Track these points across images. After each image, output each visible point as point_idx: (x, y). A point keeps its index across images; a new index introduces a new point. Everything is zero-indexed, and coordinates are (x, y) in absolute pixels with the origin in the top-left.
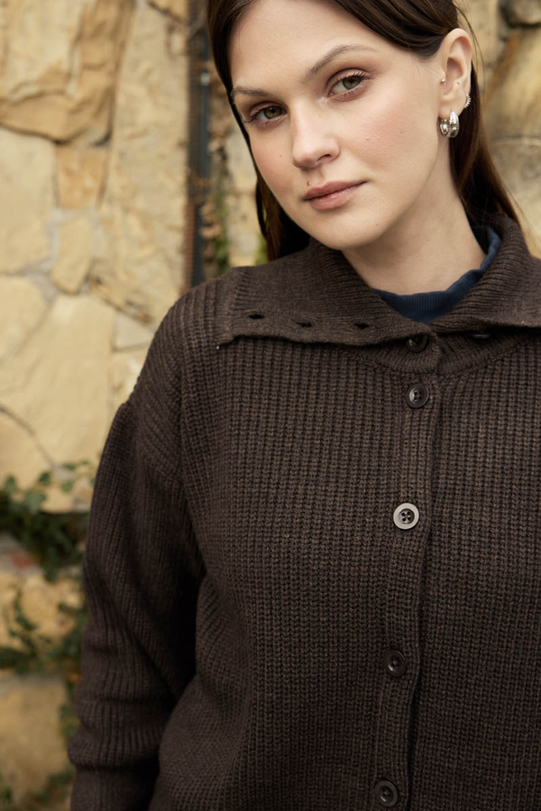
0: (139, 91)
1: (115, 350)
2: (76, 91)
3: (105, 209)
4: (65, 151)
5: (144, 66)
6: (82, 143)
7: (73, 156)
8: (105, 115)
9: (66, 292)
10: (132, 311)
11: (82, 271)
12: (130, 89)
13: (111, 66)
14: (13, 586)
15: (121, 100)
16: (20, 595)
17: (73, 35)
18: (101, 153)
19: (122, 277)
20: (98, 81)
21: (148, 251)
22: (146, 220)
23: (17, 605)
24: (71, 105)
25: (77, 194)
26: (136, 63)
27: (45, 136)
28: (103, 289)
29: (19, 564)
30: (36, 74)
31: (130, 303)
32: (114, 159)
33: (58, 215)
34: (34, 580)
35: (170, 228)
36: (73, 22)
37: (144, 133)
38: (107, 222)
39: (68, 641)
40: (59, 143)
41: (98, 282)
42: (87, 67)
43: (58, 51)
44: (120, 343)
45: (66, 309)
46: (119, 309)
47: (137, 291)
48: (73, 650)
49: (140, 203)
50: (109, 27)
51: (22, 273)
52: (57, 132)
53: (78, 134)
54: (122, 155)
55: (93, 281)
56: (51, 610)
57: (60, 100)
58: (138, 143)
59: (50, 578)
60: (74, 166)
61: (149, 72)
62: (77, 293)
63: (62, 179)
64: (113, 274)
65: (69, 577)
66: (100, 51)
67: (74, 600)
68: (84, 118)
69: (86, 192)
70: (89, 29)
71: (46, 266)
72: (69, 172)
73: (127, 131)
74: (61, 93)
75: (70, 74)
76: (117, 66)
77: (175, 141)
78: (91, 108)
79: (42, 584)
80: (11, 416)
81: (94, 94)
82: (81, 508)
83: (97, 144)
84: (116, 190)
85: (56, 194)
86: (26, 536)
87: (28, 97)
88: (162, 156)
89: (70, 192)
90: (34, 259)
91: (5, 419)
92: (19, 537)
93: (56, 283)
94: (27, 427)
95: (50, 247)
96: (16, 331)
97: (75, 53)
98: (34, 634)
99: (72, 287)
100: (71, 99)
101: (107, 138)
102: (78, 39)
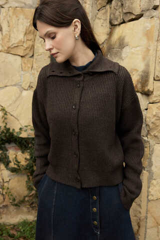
0: (40, 45)
2: (25, 45)
3: (33, 71)
4: (24, 59)
6: (27, 57)
7: (25, 60)
8: (32, 50)
9: (25, 90)
11: (28, 85)
13: (33, 40)
14: (15, 154)
16: (16, 156)
18: (32, 59)
20: (30, 43)
23: (16, 158)
24: (25, 48)
25: (27, 68)
27: (19, 55)
28: (33, 88)
29: (16, 150)
30: (16, 42)
32: (34, 60)
33: (22, 72)
34: (19, 153)
36: (24, 30)
37: (41, 54)
38: (33, 74)
39: (27, 166)
40: (22, 57)
42: (27, 40)
43: (21, 37)
45: (25, 93)
48: (28, 168)
51: (15, 85)
52: (21, 55)
53: (26, 55)
54: (36, 59)
55: (31, 87)
58: (39, 57)
59: (23, 152)
60: (26, 62)
62: (27, 90)
63: (23, 65)
65: (27, 152)
66: (31, 37)
67: (28, 157)
68: (27, 51)
69: (29, 67)
70: (28, 32)
71: (20, 84)
72: (25, 63)
73: (37, 54)
74: (22, 46)
75: (24, 42)
76: (35, 40)
77: (47, 56)
78: (29, 49)
79: (21, 153)
80: (14, 117)
81: (29, 46)
82: (30, 137)
83: (31, 57)
84: (35, 67)
85: (22, 68)
86: (17, 143)
87: (15, 47)
88: (45, 60)
89: (25, 67)
90: (17, 82)
91: (12, 117)
92: (16, 144)
93: (23, 88)
94: (17, 119)
95: (21, 80)
96: (14, 98)
97: (25, 37)
98: (20, 164)
99: (26, 88)
100: (24, 47)
101: (33, 56)
102: (25, 34)
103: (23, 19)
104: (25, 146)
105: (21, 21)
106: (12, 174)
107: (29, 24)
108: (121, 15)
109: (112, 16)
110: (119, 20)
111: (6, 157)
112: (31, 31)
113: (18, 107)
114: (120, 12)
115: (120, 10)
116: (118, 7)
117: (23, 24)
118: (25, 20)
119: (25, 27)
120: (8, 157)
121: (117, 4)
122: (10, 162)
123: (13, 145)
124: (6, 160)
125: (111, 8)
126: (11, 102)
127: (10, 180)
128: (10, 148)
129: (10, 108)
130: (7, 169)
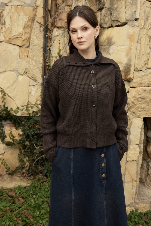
0: (35, 38)
1: (29, 86)
2: (24, 37)
3: (28, 59)
5: (36, 33)
6: (24, 47)
7: (22, 49)
8: (29, 42)
9: (21, 75)
10: (33, 79)
11: (24, 71)
12: (33, 37)
13: (30, 33)
15: (31, 39)
16: (11, 131)
17: (23, 27)
18: (28, 49)
19: (31, 72)
20: (27, 35)
21: (36, 67)
22: (36, 61)
23: (11, 133)
24: (23, 40)
25: (23, 56)
26: (34, 33)
27: (18, 45)
28: (27, 74)
29: (11, 126)
30: (16, 34)
31: (32, 77)
33: (20, 60)
34: (14, 129)
35: (40, 63)
36: (24, 25)
37: (36, 45)
38: (29, 62)
39: (20, 140)
40: (20, 47)
41: (27, 73)
42: (25, 33)
43: (21, 30)
44: (30, 85)
45: (21, 78)
46: (30, 78)
47: (34, 75)
48: (21, 142)
49: (35, 58)
50: (30, 26)
51: (13, 71)
52: (20, 45)
53: (23, 45)
54: (31, 49)
55: (26, 73)
56: (17, 135)
57: (21, 39)
58: (34, 47)
59: (17, 129)
60: (23, 51)
61: (36, 34)
62: (23, 75)
63: (20, 53)
64: (30, 72)
65: (20, 128)
66: (28, 30)
67: (21, 133)
68: (25, 42)
69: (25, 56)
70: (26, 26)
71: (17, 70)
72: (22, 52)
73: (33, 45)
74: (21, 37)
75: (23, 34)
76: (31, 33)
77: (41, 47)
78: (27, 40)
79: (15, 130)
80: (11, 97)
81: (27, 38)
82: (23, 116)
83: (27, 47)
84: (30, 56)
85: (19, 56)
86: (13, 121)
87: (15, 38)
88: (39, 50)
89: (22, 56)
90: (15, 68)
91: (9, 98)
92: (11, 121)
93: (19, 73)
94: (13, 100)
95: (18, 66)
96: (12, 81)
97: (24, 30)
98: (15, 138)
99: (22, 74)
100: (23, 38)
101: (29, 46)
102: (24, 28)
103: (23, 16)
104: (19, 123)
105: (21, 16)
106: (7, 147)
107: (27, 19)
108: (110, 21)
109: (102, 21)
110: (108, 24)
111: (2, 133)
112: (29, 25)
113: (14, 89)
114: (108, 19)
115: (109, 17)
116: (107, 15)
117: (22, 20)
118: (25, 16)
119: (24, 22)
120: (4, 132)
121: (107, 13)
122: (6, 137)
123: (9, 122)
124: (3, 135)
125: (101, 14)
126: (9, 85)
127: (5, 152)
128: (6, 125)
129: (8, 90)
130: (3, 143)
